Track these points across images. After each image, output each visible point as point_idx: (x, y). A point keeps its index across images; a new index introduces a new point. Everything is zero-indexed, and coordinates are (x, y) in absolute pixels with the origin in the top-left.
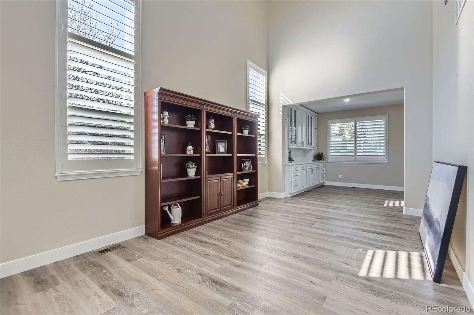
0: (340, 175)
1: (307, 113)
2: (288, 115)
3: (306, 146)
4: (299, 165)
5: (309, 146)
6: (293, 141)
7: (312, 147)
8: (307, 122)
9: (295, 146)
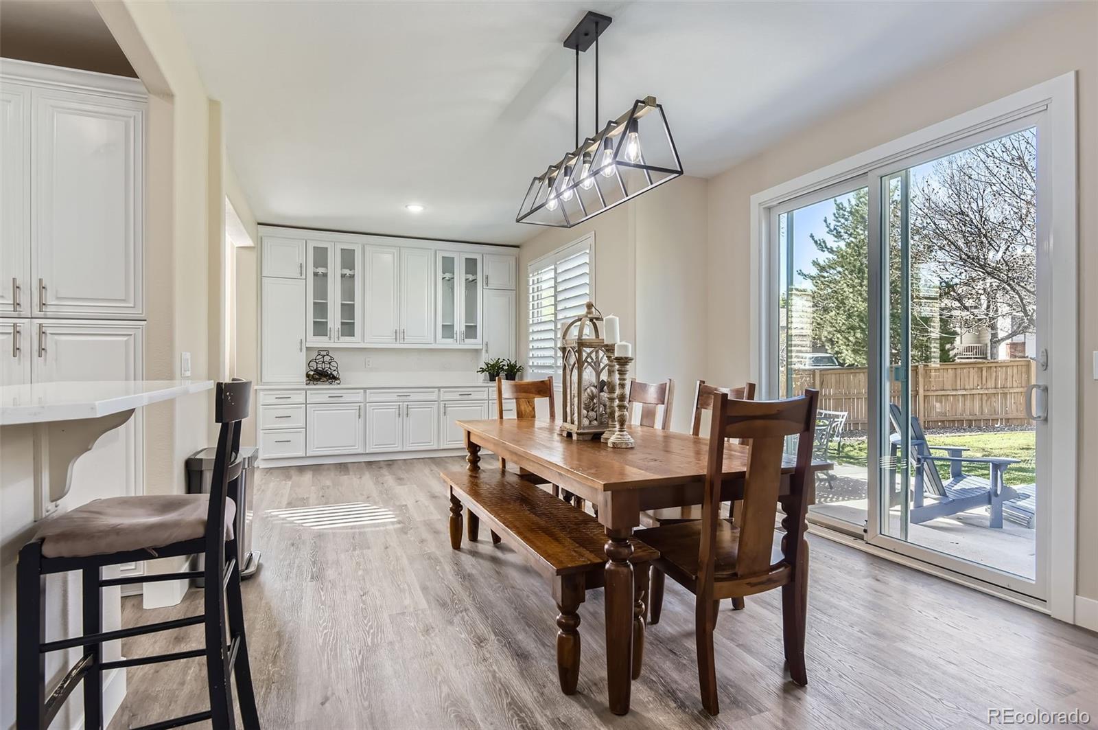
1: (439, 250)
2: (301, 267)
3: (432, 342)
4: (306, 390)
5: (450, 340)
6: (332, 330)
7: (470, 344)
8: (440, 275)
9: (346, 342)
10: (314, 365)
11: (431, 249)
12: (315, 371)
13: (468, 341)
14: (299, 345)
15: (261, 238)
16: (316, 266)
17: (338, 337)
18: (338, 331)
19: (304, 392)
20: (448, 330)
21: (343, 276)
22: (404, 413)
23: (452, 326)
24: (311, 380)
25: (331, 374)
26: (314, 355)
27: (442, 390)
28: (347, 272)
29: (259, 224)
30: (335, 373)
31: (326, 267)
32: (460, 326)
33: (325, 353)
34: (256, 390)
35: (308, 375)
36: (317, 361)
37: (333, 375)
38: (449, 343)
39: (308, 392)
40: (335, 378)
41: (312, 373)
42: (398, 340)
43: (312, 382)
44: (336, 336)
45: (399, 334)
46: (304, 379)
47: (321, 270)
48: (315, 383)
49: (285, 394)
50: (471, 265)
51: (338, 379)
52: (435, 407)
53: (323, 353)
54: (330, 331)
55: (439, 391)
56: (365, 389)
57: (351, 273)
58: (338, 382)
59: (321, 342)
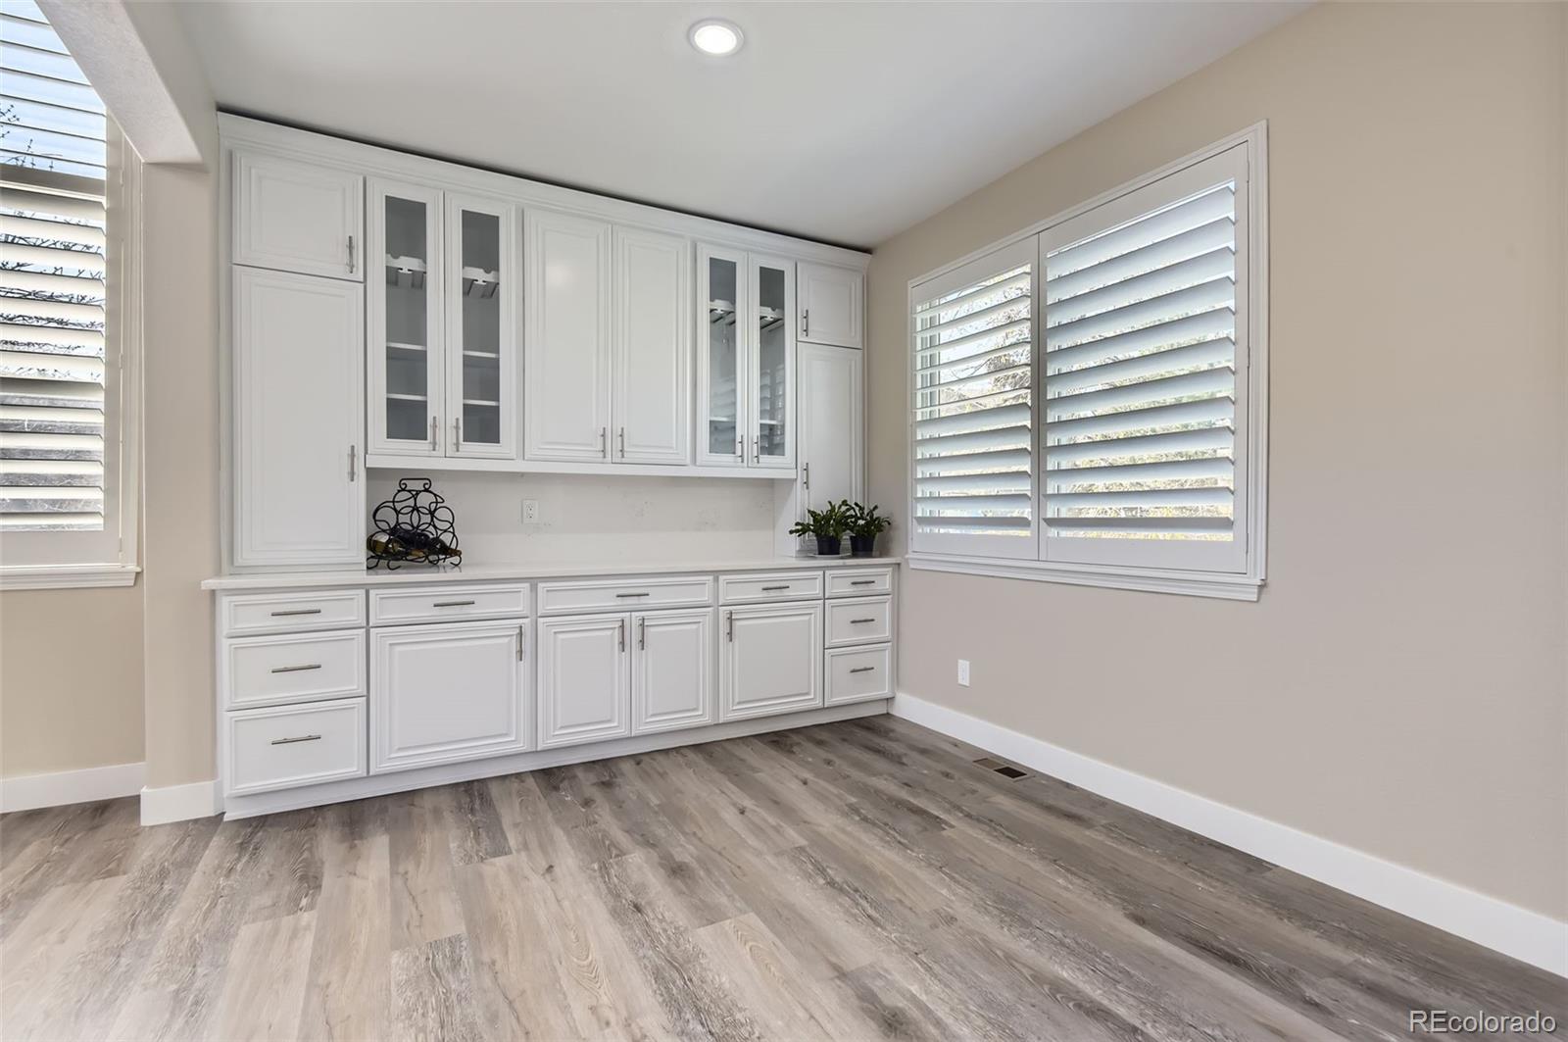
0: (961, 662)
1: (704, 241)
2: (351, 247)
3: (688, 461)
4: (367, 589)
5: (727, 458)
6: (440, 423)
7: (772, 467)
8: (705, 304)
9: (478, 457)
10: (388, 516)
11: (682, 237)
12: (393, 531)
13: (765, 459)
14: (346, 461)
15: (231, 155)
16: (393, 250)
17: (457, 444)
18: (457, 428)
19: (363, 591)
20: (723, 434)
21: (469, 286)
22: (631, 638)
23: (732, 428)
24: (380, 558)
25: (437, 540)
26: (389, 490)
27: (722, 578)
28: (480, 276)
29: (223, 109)
30: (446, 538)
31: (421, 254)
32: (749, 425)
33: (418, 486)
34: (213, 592)
35: (372, 545)
36: (398, 506)
37: (443, 544)
38: (724, 465)
39: (372, 593)
40: (448, 551)
41: (384, 538)
42: (609, 455)
43: (384, 563)
44: (451, 438)
45: (611, 441)
46: (361, 554)
47: (407, 264)
48: (393, 564)
49: (302, 601)
50: (771, 285)
51: (456, 553)
52: (708, 620)
53: (413, 484)
54: (435, 426)
55: (716, 580)
56: (533, 582)
57: (490, 277)
58: (455, 559)
59: (407, 455)
